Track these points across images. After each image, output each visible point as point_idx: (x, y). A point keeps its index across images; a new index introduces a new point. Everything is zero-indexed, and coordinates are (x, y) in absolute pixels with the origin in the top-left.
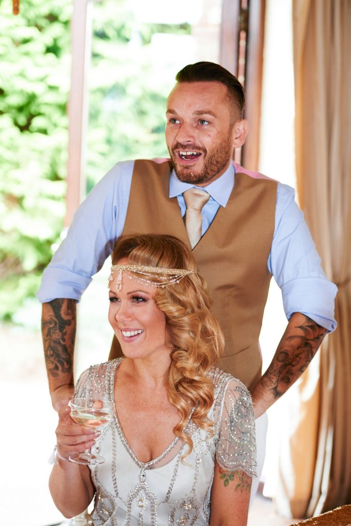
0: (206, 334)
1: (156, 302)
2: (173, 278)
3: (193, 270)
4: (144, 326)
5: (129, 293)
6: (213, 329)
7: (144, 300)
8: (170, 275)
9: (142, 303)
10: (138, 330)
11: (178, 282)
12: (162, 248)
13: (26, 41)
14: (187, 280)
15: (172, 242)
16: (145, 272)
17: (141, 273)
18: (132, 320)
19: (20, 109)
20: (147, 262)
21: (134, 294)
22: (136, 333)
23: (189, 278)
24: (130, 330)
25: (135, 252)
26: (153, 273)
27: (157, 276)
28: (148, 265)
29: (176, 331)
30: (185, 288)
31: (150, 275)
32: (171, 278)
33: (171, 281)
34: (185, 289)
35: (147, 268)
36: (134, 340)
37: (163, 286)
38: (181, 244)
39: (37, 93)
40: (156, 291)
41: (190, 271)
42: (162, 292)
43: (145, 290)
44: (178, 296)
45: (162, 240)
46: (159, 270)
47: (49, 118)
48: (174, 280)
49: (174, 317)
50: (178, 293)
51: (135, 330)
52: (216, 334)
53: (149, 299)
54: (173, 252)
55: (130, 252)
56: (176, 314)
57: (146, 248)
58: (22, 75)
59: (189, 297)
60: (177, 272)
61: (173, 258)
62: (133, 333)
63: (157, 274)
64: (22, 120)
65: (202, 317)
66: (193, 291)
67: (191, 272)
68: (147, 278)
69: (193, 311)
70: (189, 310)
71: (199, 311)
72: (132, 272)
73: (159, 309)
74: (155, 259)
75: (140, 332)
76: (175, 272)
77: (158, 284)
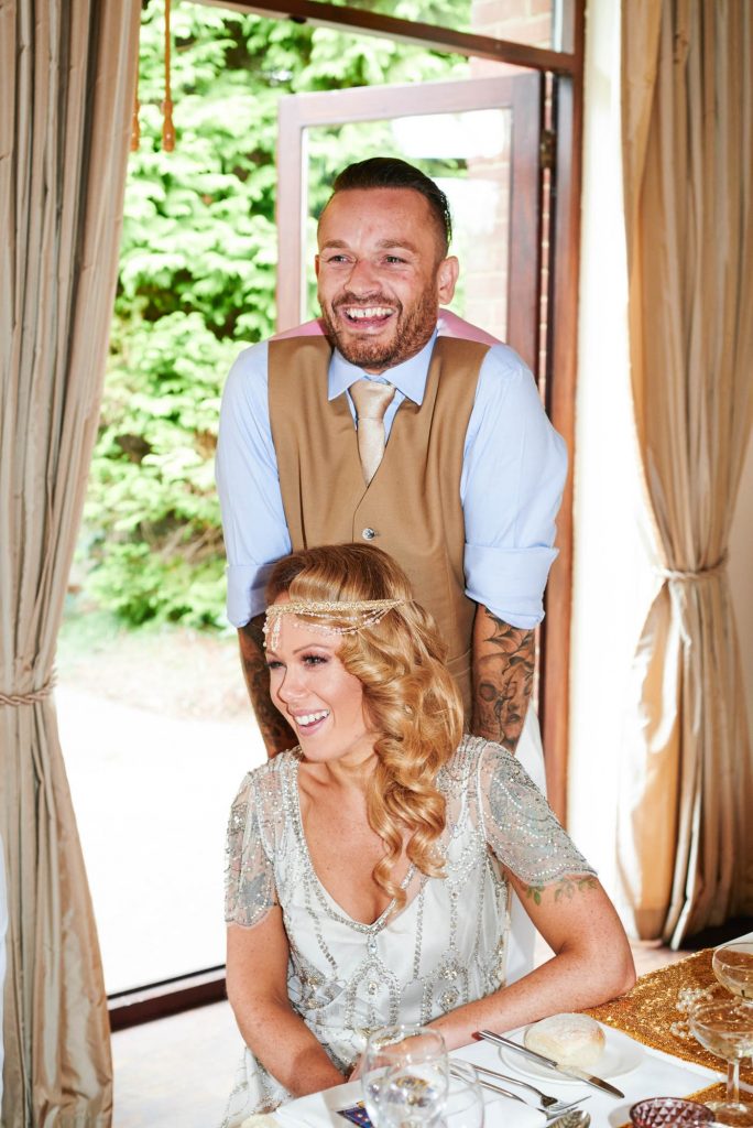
0: (432, 706)
1: (342, 660)
2: (369, 617)
3: (404, 597)
4: (328, 704)
5: (296, 652)
6: (445, 697)
7: (323, 660)
8: (363, 613)
9: (321, 666)
10: (320, 711)
11: (378, 621)
12: (343, 567)
13: (222, 196)
14: (394, 617)
15: (363, 555)
16: (320, 613)
17: (312, 614)
18: (308, 696)
19: (217, 301)
20: (322, 594)
21: (304, 652)
22: (318, 716)
23: (397, 613)
24: (307, 713)
25: (299, 579)
26: (333, 613)
27: (340, 617)
28: (323, 598)
29: (380, 706)
30: (391, 630)
31: (327, 616)
32: (365, 616)
33: (365, 623)
34: (391, 633)
35: (321, 606)
36: (317, 729)
37: (353, 633)
38: (379, 556)
39: (243, 275)
40: (343, 643)
41: (399, 599)
42: (351, 644)
43: (324, 644)
44: (380, 647)
45: (345, 554)
46: (342, 606)
47: (264, 313)
48: (370, 621)
49: (375, 683)
50: (380, 641)
51: (315, 712)
52: (450, 705)
53: (330, 657)
54: (364, 572)
55: (290, 582)
56: (378, 678)
57: (315, 571)
58: (216, 249)
59: (400, 646)
60: (375, 605)
61: (365, 582)
62: (312, 718)
63: (341, 613)
64: (220, 320)
65: (425, 678)
66: (405, 635)
67: (401, 601)
68: (323, 622)
69: (407, 670)
70: (400, 670)
71: (419, 668)
72: (298, 615)
73: (349, 671)
74: (334, 587)
75: (324, 714)
76: (371, 605)
77: (344, 630)
